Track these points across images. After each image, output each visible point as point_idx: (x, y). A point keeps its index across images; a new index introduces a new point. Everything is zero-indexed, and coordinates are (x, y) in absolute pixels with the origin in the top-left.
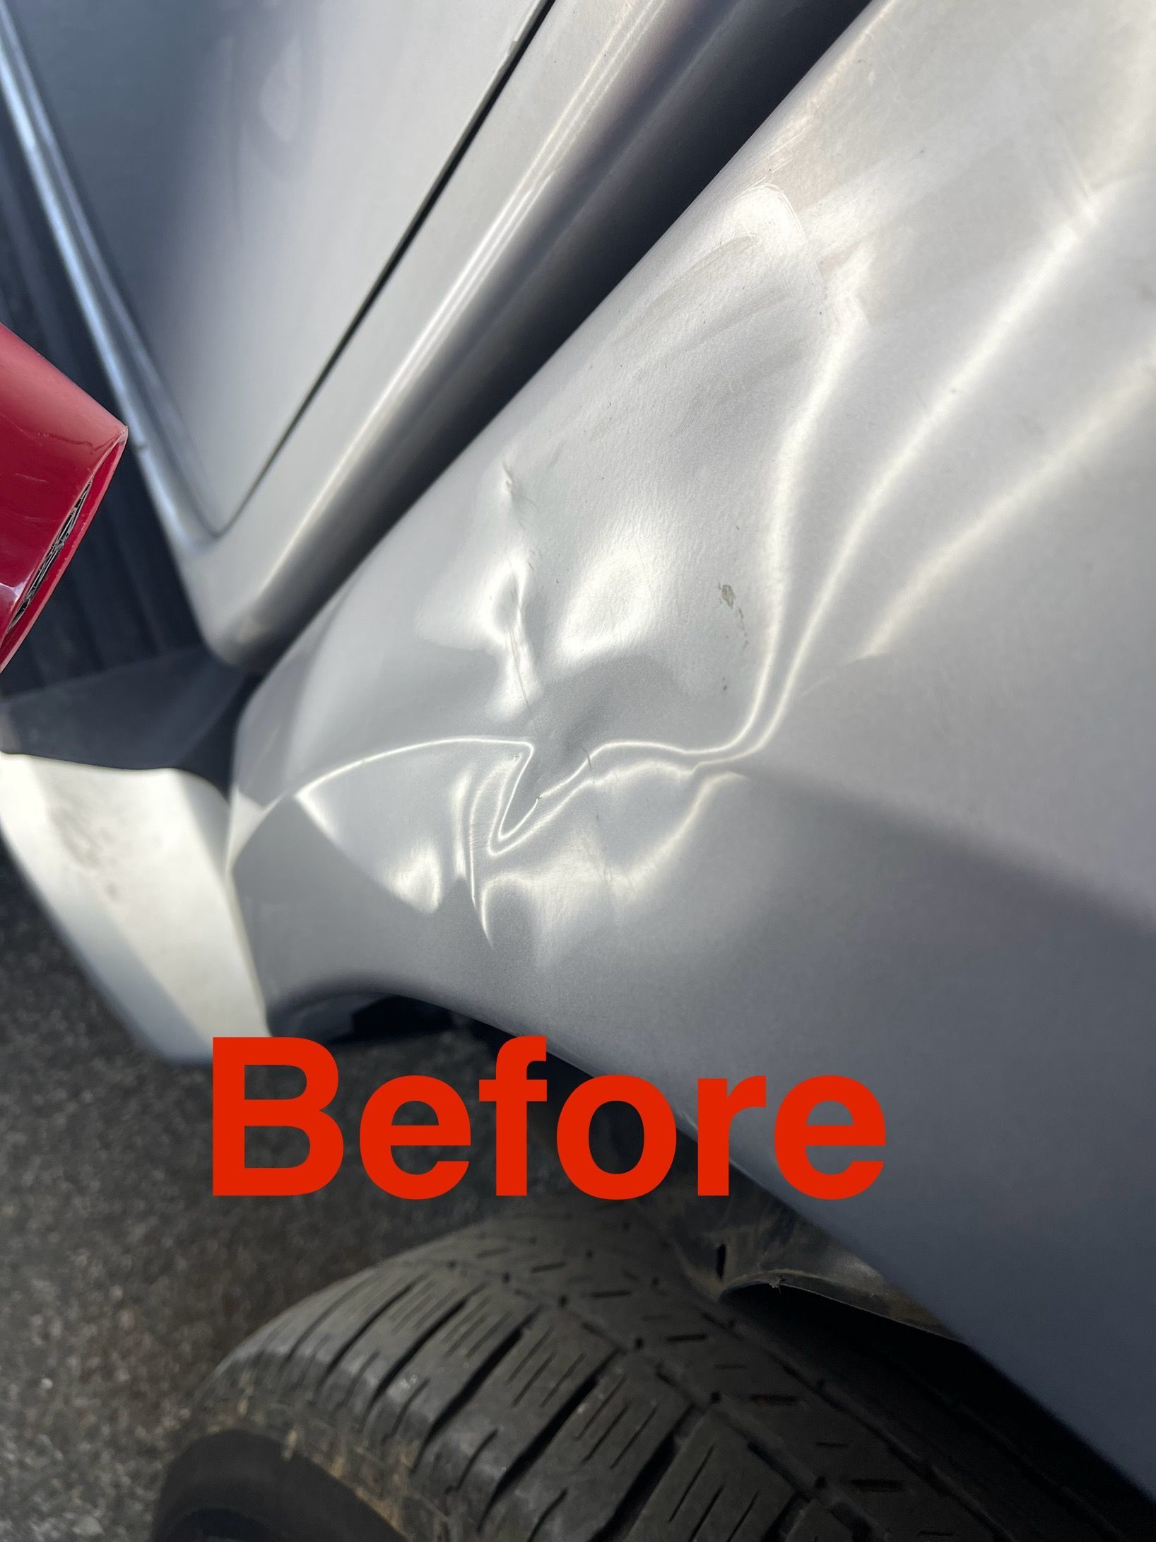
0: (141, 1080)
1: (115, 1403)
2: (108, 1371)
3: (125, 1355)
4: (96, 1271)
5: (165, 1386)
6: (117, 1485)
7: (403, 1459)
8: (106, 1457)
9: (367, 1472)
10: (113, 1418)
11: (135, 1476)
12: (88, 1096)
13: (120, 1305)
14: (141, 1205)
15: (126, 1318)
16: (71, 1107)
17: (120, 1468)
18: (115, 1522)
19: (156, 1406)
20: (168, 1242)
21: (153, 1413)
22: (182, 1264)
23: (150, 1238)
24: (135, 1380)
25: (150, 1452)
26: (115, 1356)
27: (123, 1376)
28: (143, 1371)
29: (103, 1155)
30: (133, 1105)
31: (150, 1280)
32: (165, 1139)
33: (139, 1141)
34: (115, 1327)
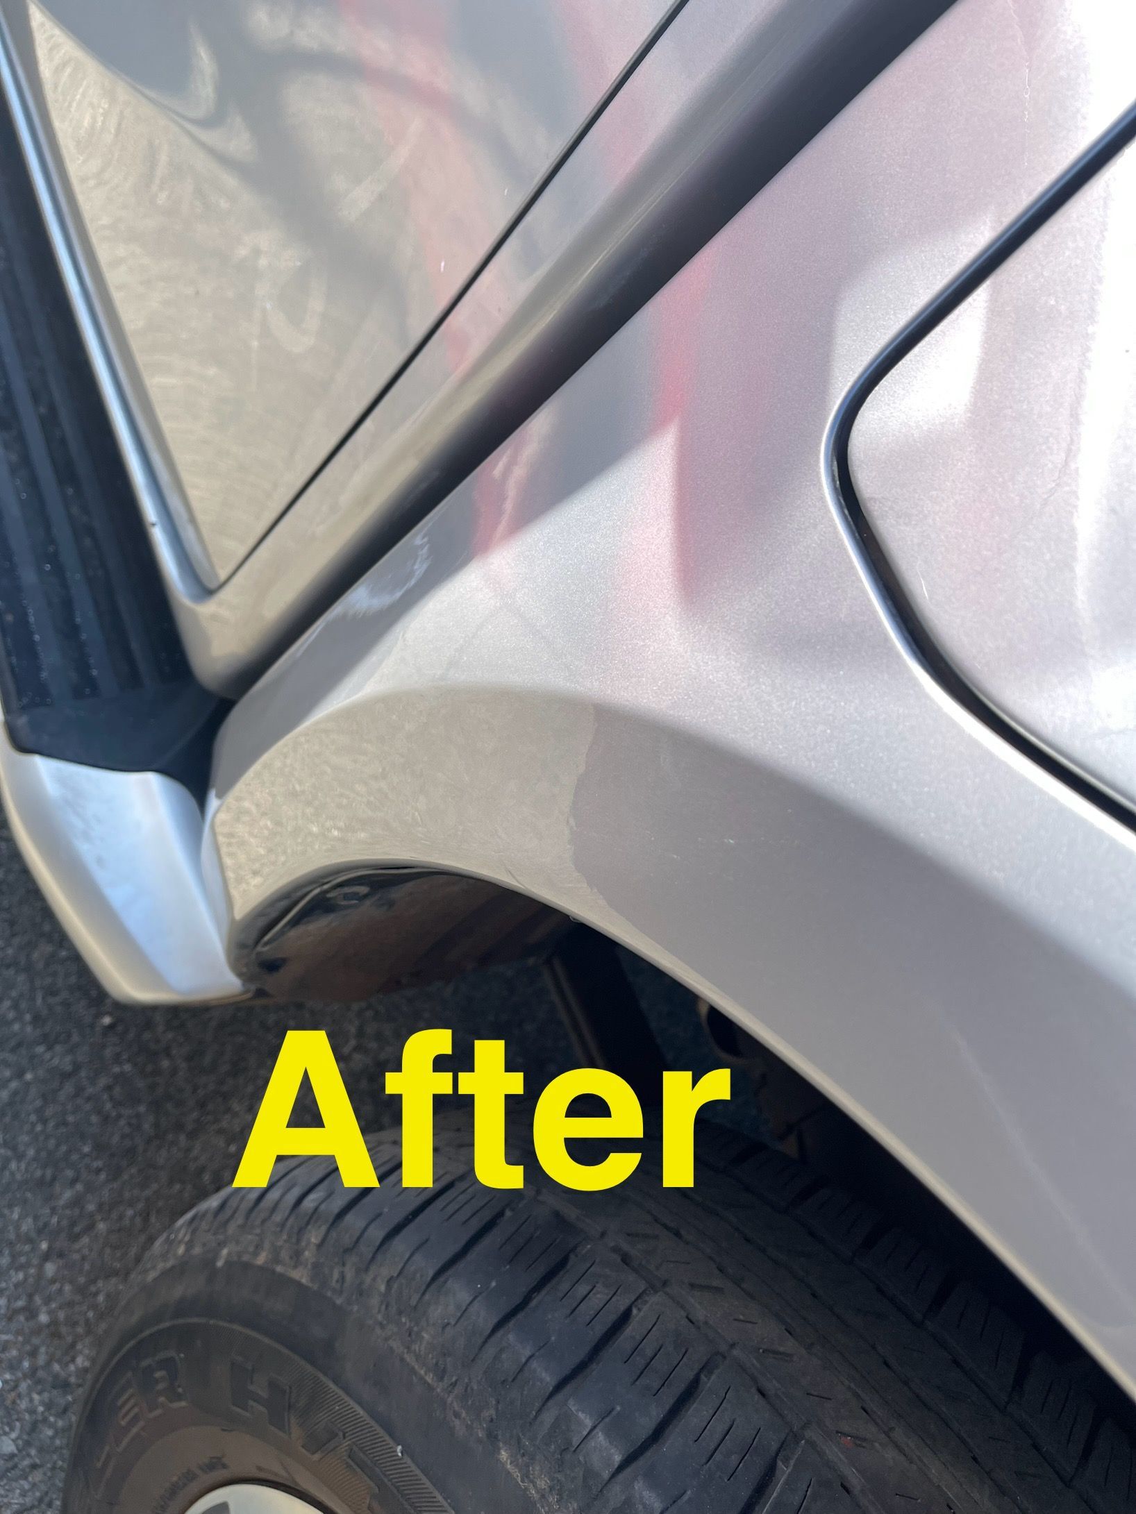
0: (77, 1067)
1: (36, 1341)
2: (31, 1313)
3: (48, 1300)
4: (27, 1225)
5: (80, 1330)
6: (32, 1411)
7: (313, 1240)
8: (23, 1386)
9: (284, 1255)
10: (33, 1354)
11: (49, 1406)
12: (29, 1076)
13: (46, 1257)
14: (70, 1173)
15: (50, 1269)
16: (14, 1085)
17: (36, 1397)
18: (28, 1444)
19: (73, 1346)
20: (91, 1207)
21: (70, 1351)
22: (101, 1226)
23: (77, 1202)
24: (54, 1323)
25: (64, 1386)
26: (38, 1300)
27: (43, 1318)
28: (61, 1315)
29: (39, 1128)
30: (69, 1088)
31: (75, 1238)
32: (94, 1119)
33: (71, 1119)
34: (40, 1274)
